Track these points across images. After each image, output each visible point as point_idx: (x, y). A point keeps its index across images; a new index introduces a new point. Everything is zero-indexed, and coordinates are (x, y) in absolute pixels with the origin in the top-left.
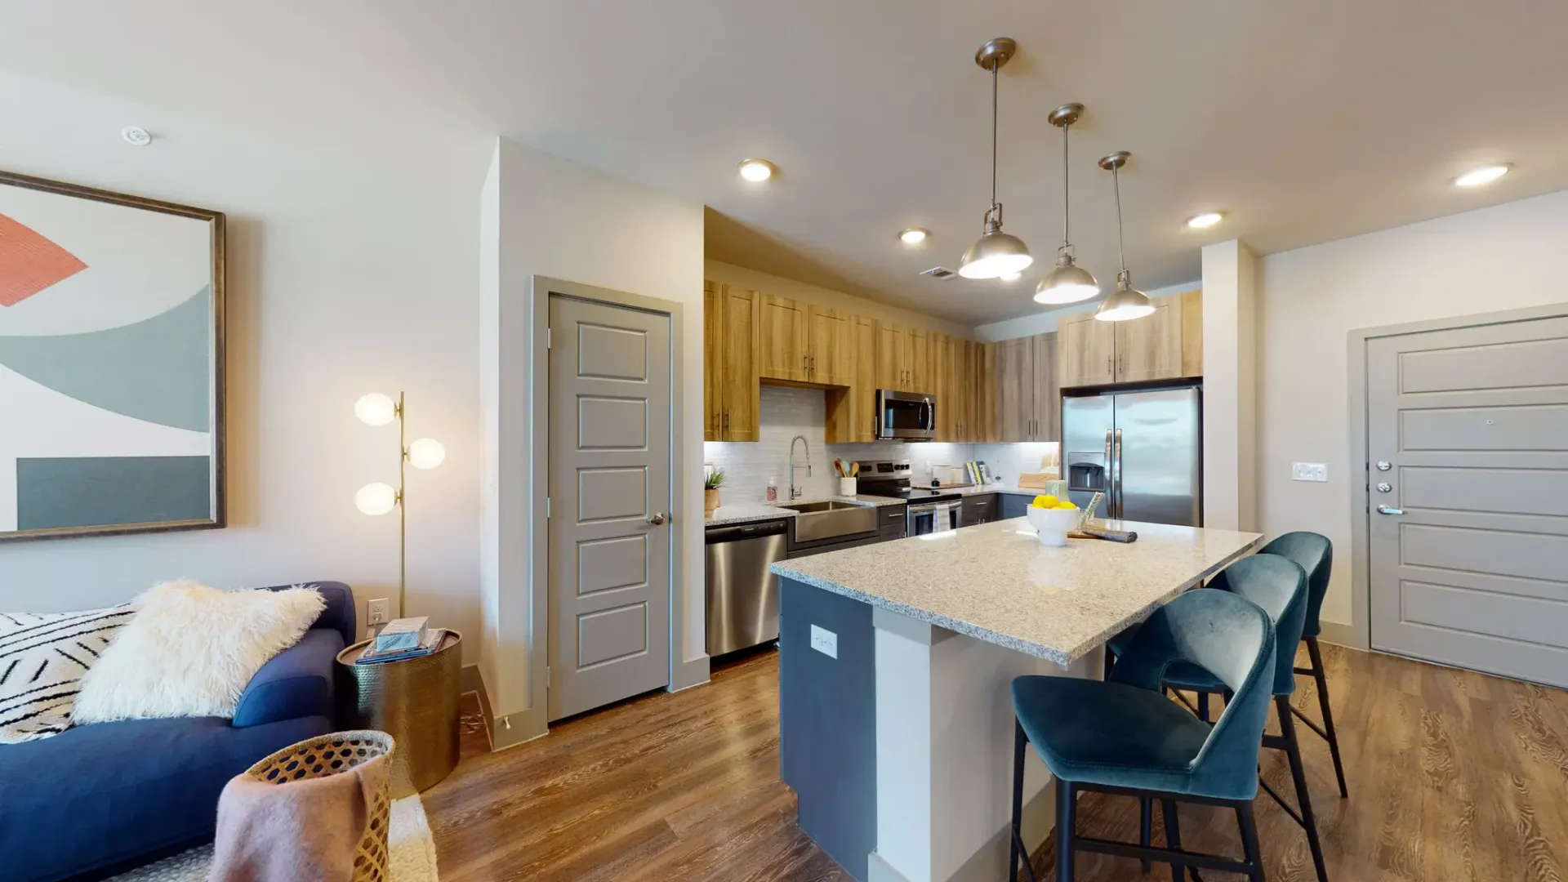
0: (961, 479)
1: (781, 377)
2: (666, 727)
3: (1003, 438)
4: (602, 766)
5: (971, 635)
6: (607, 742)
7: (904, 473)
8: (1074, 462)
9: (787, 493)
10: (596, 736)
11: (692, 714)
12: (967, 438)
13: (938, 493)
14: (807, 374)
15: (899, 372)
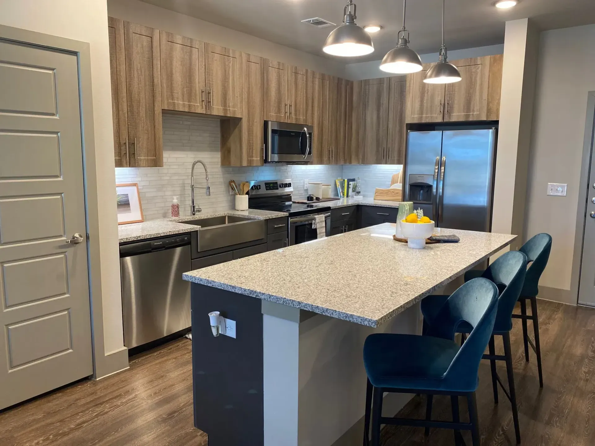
0: (331, 195)
1: (181, 109)
2: (94, 406)
3: (365, 161)
4: (44, 440)
5: (324, 314)
6: (43, 423)
7: (287, 190)
8: (413, 181)
9: (189, 211)
10: (34, 420)
11: (115, 394)
12: (337, 162)
13: (312, 206)
14: (204, 106)
15: (283, 105)
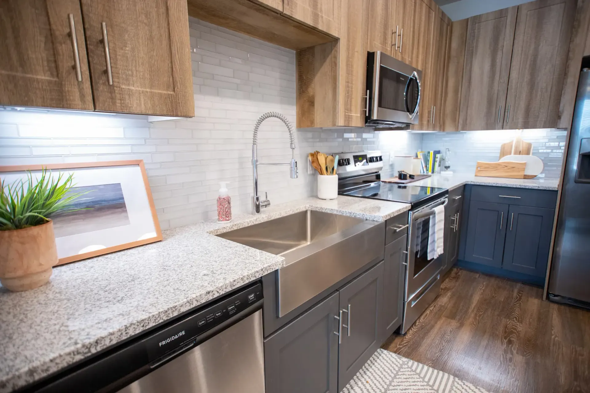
3: (467, 126)
9: (248, 204)
15: (390, 33)
